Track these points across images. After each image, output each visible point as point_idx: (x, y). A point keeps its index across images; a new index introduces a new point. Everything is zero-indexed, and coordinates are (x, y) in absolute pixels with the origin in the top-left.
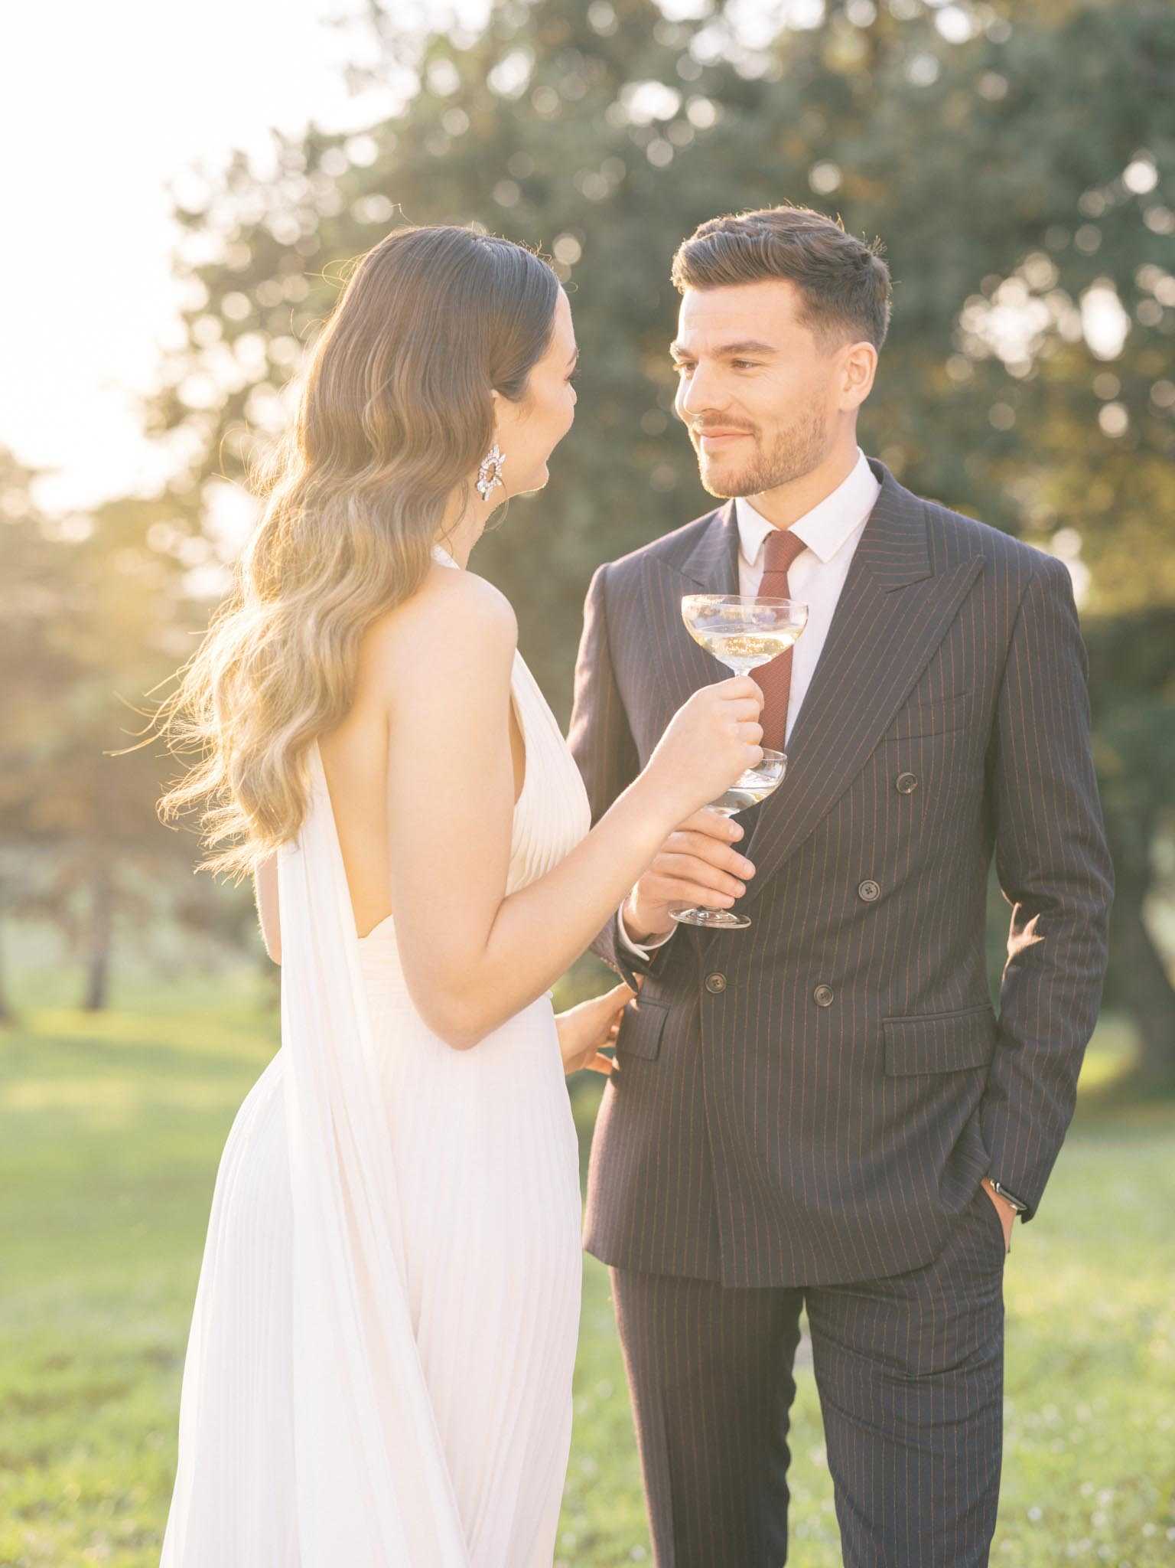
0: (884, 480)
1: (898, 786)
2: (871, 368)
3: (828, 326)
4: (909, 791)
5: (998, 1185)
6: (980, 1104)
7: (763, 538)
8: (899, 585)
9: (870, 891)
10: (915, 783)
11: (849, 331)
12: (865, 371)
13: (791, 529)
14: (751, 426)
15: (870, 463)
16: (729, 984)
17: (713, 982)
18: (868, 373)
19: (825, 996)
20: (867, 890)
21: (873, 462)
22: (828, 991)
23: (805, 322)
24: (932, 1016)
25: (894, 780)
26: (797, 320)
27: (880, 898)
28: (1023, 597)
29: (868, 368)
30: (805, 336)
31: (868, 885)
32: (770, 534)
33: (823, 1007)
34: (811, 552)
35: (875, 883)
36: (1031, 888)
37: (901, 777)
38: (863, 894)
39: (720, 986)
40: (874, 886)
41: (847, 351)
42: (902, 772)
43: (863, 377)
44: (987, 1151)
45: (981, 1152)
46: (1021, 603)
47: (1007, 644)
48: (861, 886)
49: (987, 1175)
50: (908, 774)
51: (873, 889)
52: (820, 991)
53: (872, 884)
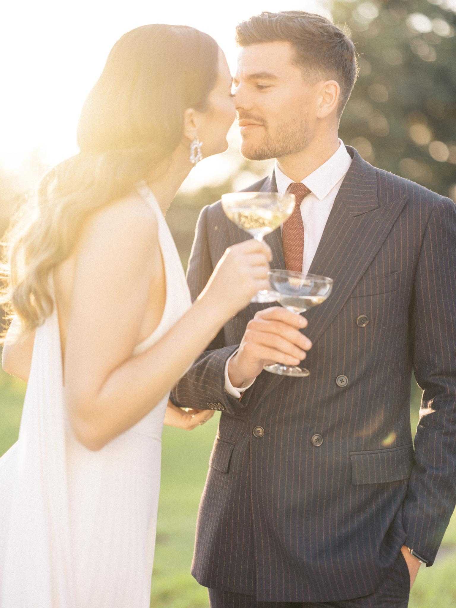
0: (354, 156)
1: (357, 322)
2: (336, 94)
3: (311, 68)
4: (364, 325)
5: (412, 550)
6: (403, 504)
7: (287, 187)
8: (361, 213)
9: (343, 381)
10: (367, 321)
11: (324, 73)
12: (332, 96)
13: (301, 182)
14: (262, 120)
15: (346, 147)
16: (265, 432)
17: (258, 431)
18: (334, 98)
19: (318, 440)
20: (341, 381)
21: (350, 147)
22: (320, 438)
23: (297, 65)
24: (378, 451)
25: (355, 321)
26: (292, 64)
27: (349, 385)
28: (430, 217)
29: (334, 95)
30: (297, 73)
31: (340, 378)
32: (291, 185)
33: (317, 447)
34: (313, 194)
35: (346, 377)
36: (431, 380)
37: (359, 318)
38: (339, 383)
39: (261, 434)
40: (345, 378)
41: (322, 84)
42: (360, 315)
43: (331, 99)
44: (405, 531)
45: (401, 530)
46: (428, 222)
47: (420, 244)
48: (338, 378)
49: (405, 544)
50: (363, 316)
51: (344, 380)
52: (315, 438)
53: (344, 377)
